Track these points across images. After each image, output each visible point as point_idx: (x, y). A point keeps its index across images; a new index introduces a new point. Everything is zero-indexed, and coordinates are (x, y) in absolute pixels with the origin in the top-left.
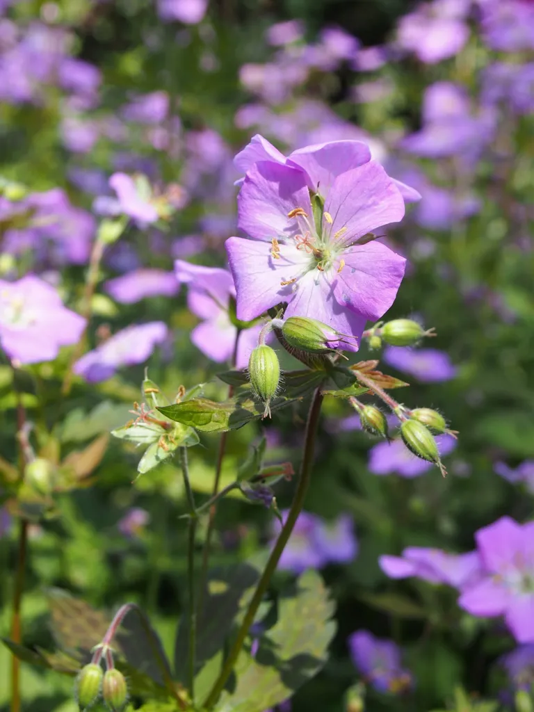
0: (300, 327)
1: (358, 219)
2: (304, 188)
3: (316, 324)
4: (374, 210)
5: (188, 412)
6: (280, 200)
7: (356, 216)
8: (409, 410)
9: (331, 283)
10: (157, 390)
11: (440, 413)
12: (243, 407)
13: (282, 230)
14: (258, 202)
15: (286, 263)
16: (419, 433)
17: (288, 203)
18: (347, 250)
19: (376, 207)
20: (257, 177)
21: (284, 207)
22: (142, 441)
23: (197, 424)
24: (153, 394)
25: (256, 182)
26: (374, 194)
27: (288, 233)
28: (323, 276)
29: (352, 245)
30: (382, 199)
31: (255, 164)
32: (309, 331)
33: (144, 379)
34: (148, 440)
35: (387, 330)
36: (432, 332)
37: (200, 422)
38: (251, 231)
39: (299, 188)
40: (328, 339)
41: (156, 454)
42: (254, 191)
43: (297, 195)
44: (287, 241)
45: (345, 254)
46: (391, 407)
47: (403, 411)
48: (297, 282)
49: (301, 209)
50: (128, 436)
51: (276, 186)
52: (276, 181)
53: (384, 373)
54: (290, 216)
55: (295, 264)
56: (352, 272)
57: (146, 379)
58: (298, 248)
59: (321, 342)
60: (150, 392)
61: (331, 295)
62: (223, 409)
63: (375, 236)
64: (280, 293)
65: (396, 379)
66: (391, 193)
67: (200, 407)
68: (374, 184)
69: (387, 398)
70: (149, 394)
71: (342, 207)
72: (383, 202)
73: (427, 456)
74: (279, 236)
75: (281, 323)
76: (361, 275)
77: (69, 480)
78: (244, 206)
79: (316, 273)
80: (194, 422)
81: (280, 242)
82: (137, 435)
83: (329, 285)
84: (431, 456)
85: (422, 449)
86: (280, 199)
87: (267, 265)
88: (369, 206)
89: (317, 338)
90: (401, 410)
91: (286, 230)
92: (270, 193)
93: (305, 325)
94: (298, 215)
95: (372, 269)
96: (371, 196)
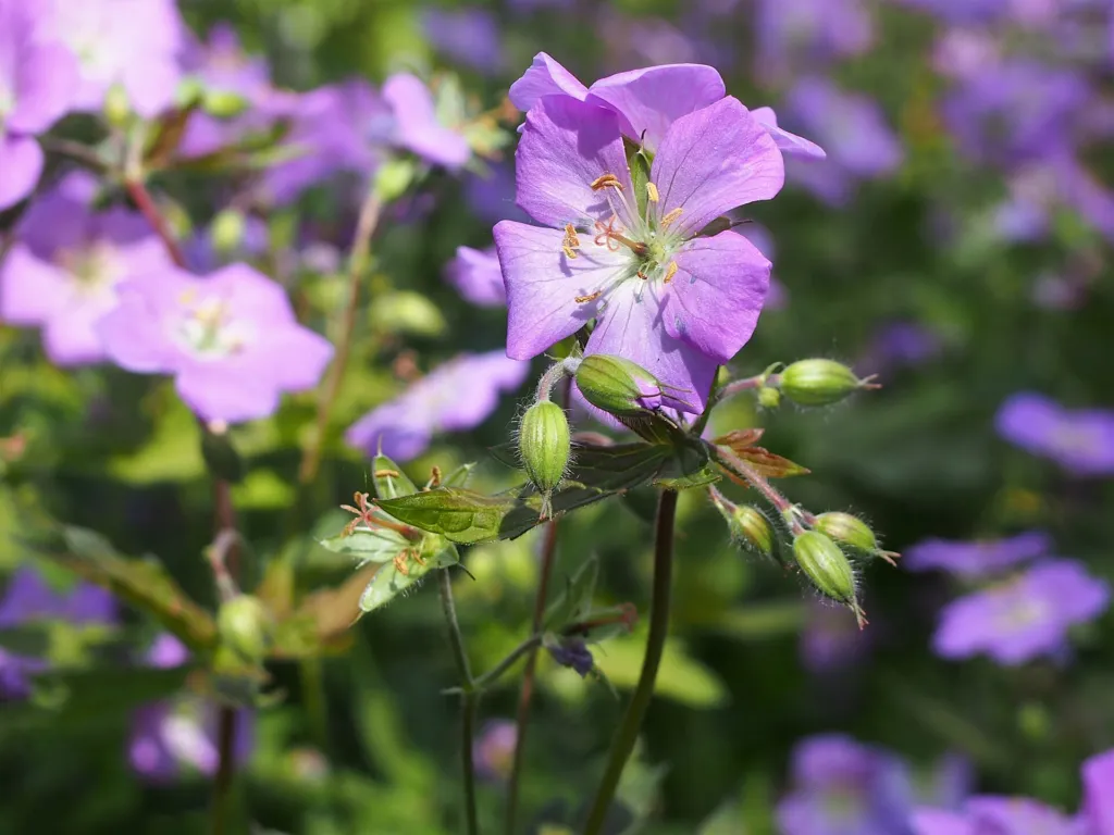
0: (600, 372)
1: (706, 193)
2: (617, 141)
3: (625, 367)
4: (731, 180)
5: (430, 509)
6: (581, 160)
7: (704, 188)
8: (809, 514)
9: (660, 300)
10: (396, 473)
11: (865, 522)
12: (528, 503)
13: (583, 208)
14: (545, 163)
15: (588, 264)
16: (820, 554)
17: (593, 166)
18: (689, 243)
19: (734, 174)
20: (544, 122)
21: (588, 173)
22: (368, 557)
23: (447, 530)
24: (389, 480)
25: (542, 130)
26: (731, 153)
27: (596, 215)
28: (650, 288)
29: (694, 237)
30: (746, 160)
31: (540, 101)
32: (615, 379)
33: (376, 454)
34: (378, 557)
35: (789, 377)
36: (871, 382)
37: (452, 527)
38: (534, 211)
39: (609, 141)
40: (643, 393)
41: (391, 580)
42: (539, 145)
43: (605, 151)
44: (592, 228)
45: (684, 251)
46: (778, 508)
47: (798, 516)
48: (606, 298)
49: (612, 176)
50: (347, 550)
51: (573, 136)
52: (573, 129)
53: (770, 452)
54: (595, 188)
55: (605, 266)
56: (692, 282)
57: (380, 455)
58: (597, 243)
59: (631, 398)
60: (385, 476)
61: (659, 319)
62: (492, 506)
63: (731, 223)
64: (576, 315)
65: (789, 462)
66: (760, 150)
67: (452, 501)
68: (729, 136)
69: (771, 493)
70: (384, 479)
71: (679, 173)
72: (746, 165)
73: (834, 593)
74: (581, 220)
75: (574, 365)
76: (704, 287)
77: (307, 640)
78: (523, 169)
79: (636, 284)
80: (442, 526)
81: (581, 230)
82: (363, 548)
83: (658, 303)
84: (840, 593)
85: (825, 580)
86: (580, 158)
87: (559, 268)
88: (723, 173)
89: (624, 391)
90: (795, 514)
91: (590, 209)
92: (565, 150)
93: (607, 369)
94: (607, 185)
95: (720, 278)
96: (725, 157)
